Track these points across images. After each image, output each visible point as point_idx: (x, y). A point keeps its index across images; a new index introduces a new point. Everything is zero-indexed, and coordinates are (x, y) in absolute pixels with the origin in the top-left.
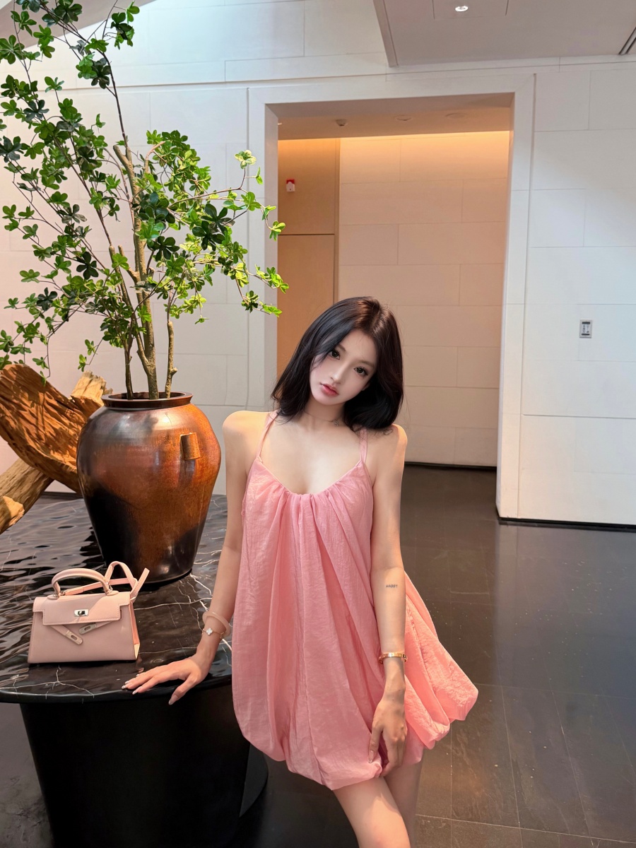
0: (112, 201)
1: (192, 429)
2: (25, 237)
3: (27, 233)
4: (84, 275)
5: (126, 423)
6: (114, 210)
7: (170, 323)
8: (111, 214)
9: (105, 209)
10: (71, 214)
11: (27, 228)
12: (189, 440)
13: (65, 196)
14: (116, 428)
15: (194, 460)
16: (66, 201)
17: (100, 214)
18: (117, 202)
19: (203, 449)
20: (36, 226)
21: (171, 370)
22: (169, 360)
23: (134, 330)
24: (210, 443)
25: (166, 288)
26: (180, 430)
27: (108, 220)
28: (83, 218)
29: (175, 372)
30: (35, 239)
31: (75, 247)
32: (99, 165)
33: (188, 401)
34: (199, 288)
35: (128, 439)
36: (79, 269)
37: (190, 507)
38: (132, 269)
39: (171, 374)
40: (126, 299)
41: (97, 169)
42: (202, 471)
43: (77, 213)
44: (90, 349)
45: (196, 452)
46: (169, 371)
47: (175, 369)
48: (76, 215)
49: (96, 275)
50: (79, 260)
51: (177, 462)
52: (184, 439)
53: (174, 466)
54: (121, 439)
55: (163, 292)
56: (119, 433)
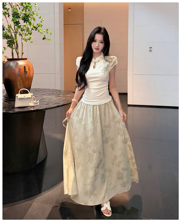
0: (9, 14)
1: (27, 65)
5: (12, 64)
6: (9, 16)
7: (22, 42)
8: (8, 17)
9: (7, 16)
12: (26, 67)
14: (9, 64)
15: (27, 72)
17: (6, 17)
18: (10, 14)
19: (29, 69)
22: (22, 50)
23: (14, 43)
24: (31, 68)
25: (21, 34)
26: (24, 65)
27: (7, 18)
32: (5, 6)
33: (26, 59)
34: (31, 34)
35: (12, 67)
37: (26, 82)
38: (13, 29)
39: (23, 53)
40: (12, 36)
41: (5, 7)
42: (29, 74)
44: (5, 49)
45: (27, 70)
49: (5, 30)
51: (23, 72)
52: (25, 67)
53: (22, 73)
54: (10, 66)
55: (20, 35)
56: (10, 65)
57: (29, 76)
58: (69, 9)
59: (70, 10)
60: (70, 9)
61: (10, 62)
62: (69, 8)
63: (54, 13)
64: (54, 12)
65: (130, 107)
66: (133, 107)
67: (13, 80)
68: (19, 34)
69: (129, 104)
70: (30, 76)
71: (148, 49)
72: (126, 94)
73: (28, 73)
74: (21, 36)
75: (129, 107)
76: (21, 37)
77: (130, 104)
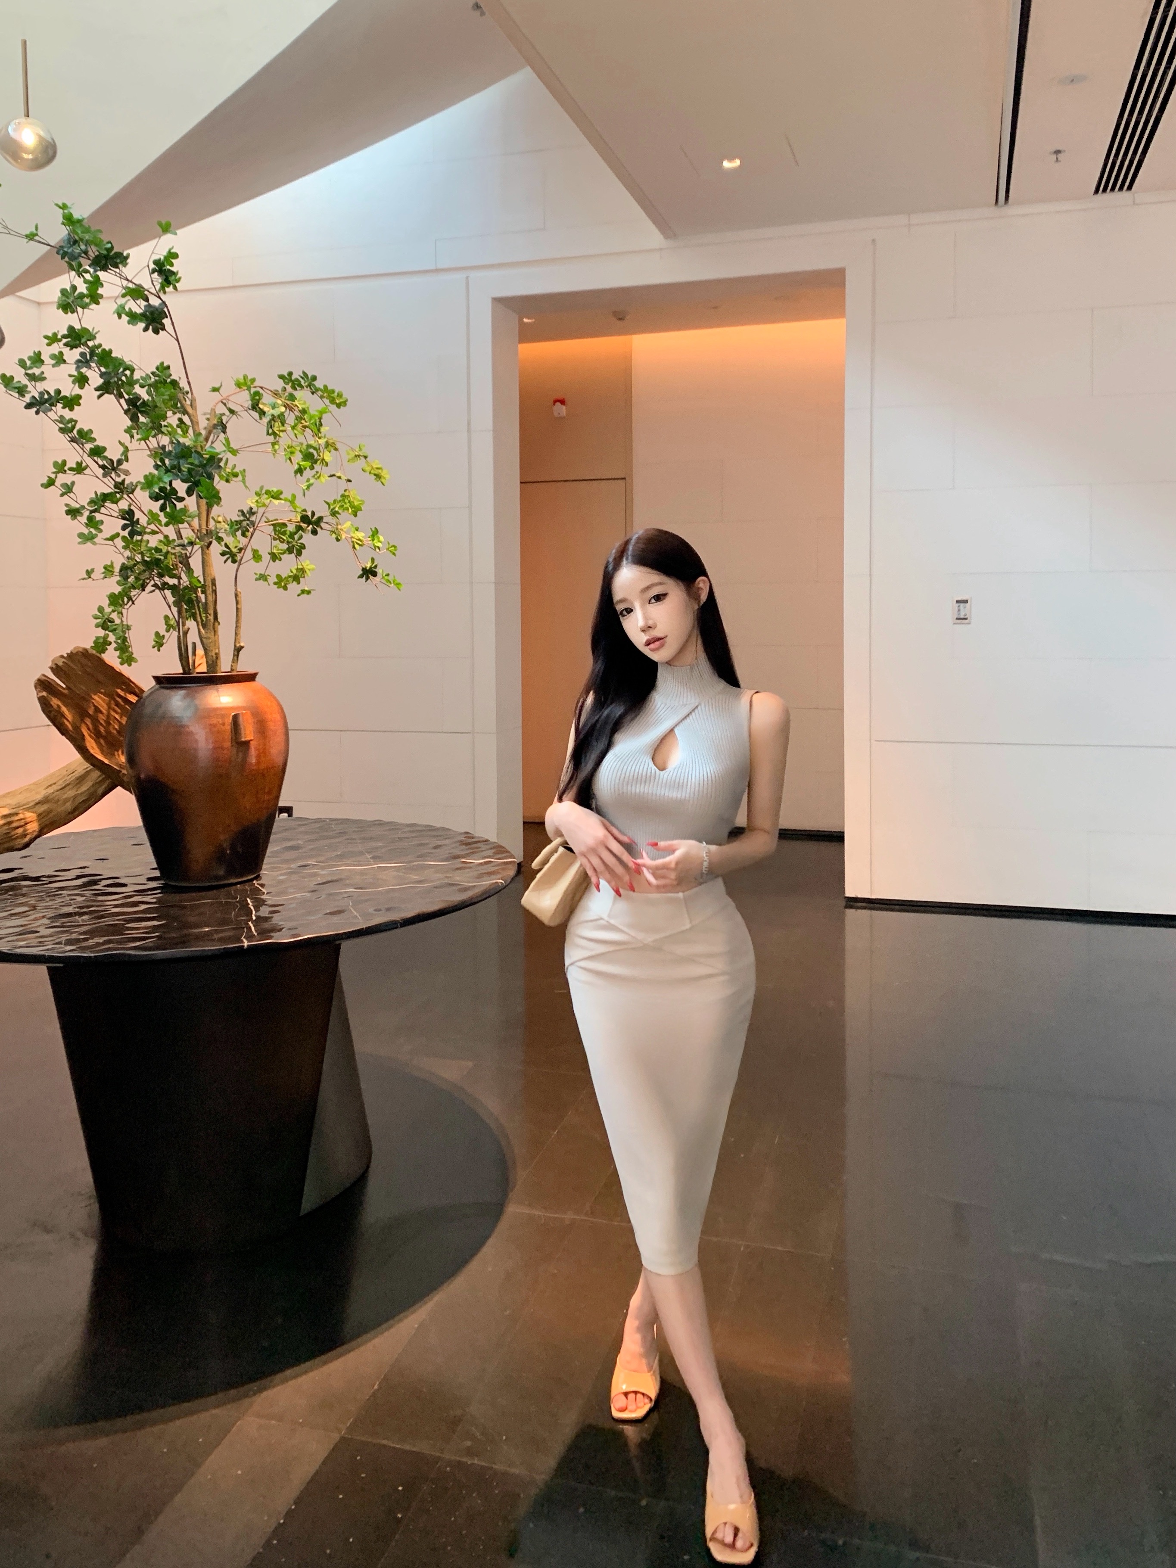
1: (251, 709)
2: (62, 495)
3: (64, 491)
4: (129, 534)
5: (176, 700)
10: (114, 469)
11: (65, 485)
12: (241, 719)
13: (105, 449)
14: (160, 705)
15: (247, 743)
16: (105, 454)
19: (262, 731)
20: (73, 483)
21: (238, 645)
22: (236, 634)
24: (271, 726)
25: (235, 550)
26: (234, 708)
28: (127, 473)
29: (242, 647)
30: (71, 495)
31: (116, 503)
33: (252, 677)
35: (177, 719)
36: (124, 528)
39: (238, 650)
42: (258, 757)
43: (120, 467)
45: (248, 733)
46: (235, 646)
47: (242, 644)
48: (120, 470)
50: (124, 518)
51: (228, 744)
52: (235, 718)
53: (223, 749)
54: (163, 717)
55: (231, 555)
56: (161, 711)
57: (258, 763)
58: (558, 404)
59: (561, 410)
60: (563, 402)
61: (167, 692)
62: (555, 402)
63: (469, 431)
64: (469, 424)
65: (859, 911)
66: (874, 912)
67: (174, 787)
68: (223, 554)
69: (850, 893)
70: (262, 766)
71: (950, 610)
72: (838, 838)
73: (253, 752)
74: (234, 561)
75: (850, 912)
76: (231, 567)
77: (859, 896)
